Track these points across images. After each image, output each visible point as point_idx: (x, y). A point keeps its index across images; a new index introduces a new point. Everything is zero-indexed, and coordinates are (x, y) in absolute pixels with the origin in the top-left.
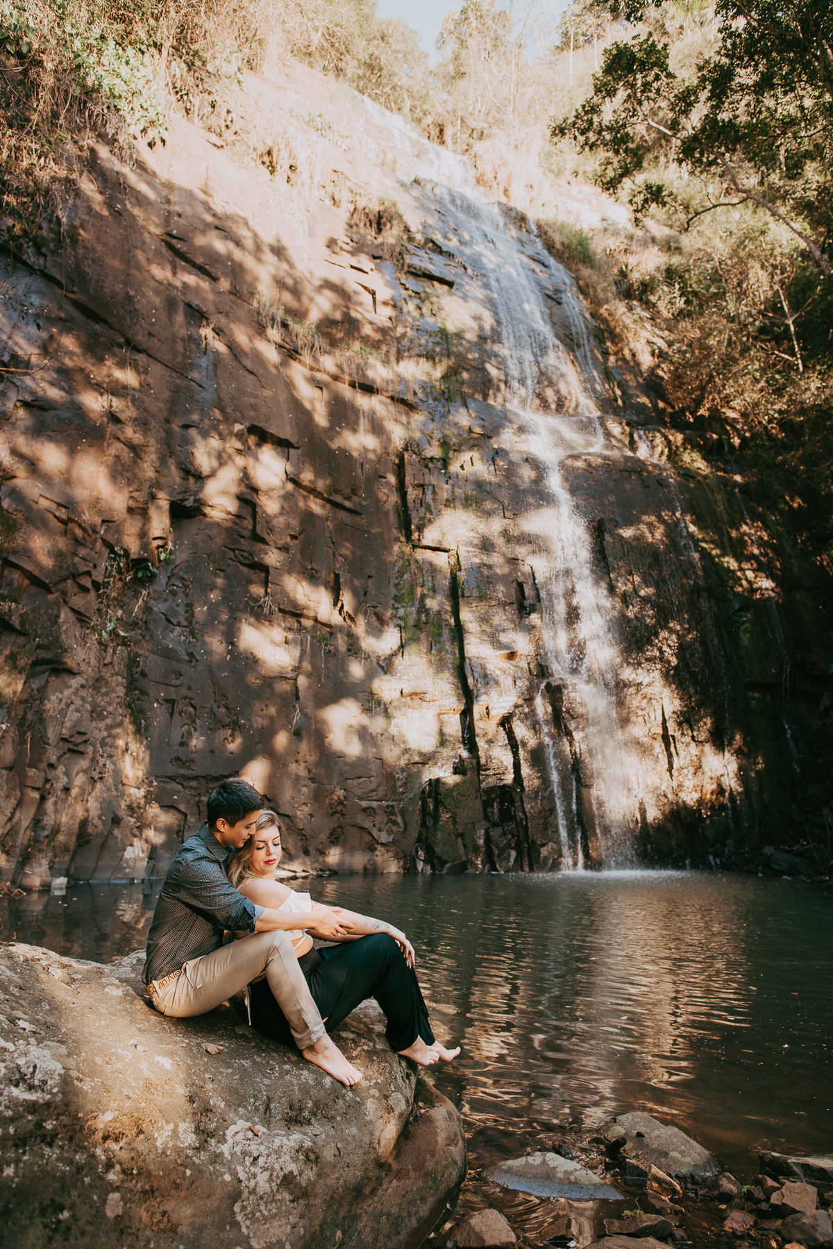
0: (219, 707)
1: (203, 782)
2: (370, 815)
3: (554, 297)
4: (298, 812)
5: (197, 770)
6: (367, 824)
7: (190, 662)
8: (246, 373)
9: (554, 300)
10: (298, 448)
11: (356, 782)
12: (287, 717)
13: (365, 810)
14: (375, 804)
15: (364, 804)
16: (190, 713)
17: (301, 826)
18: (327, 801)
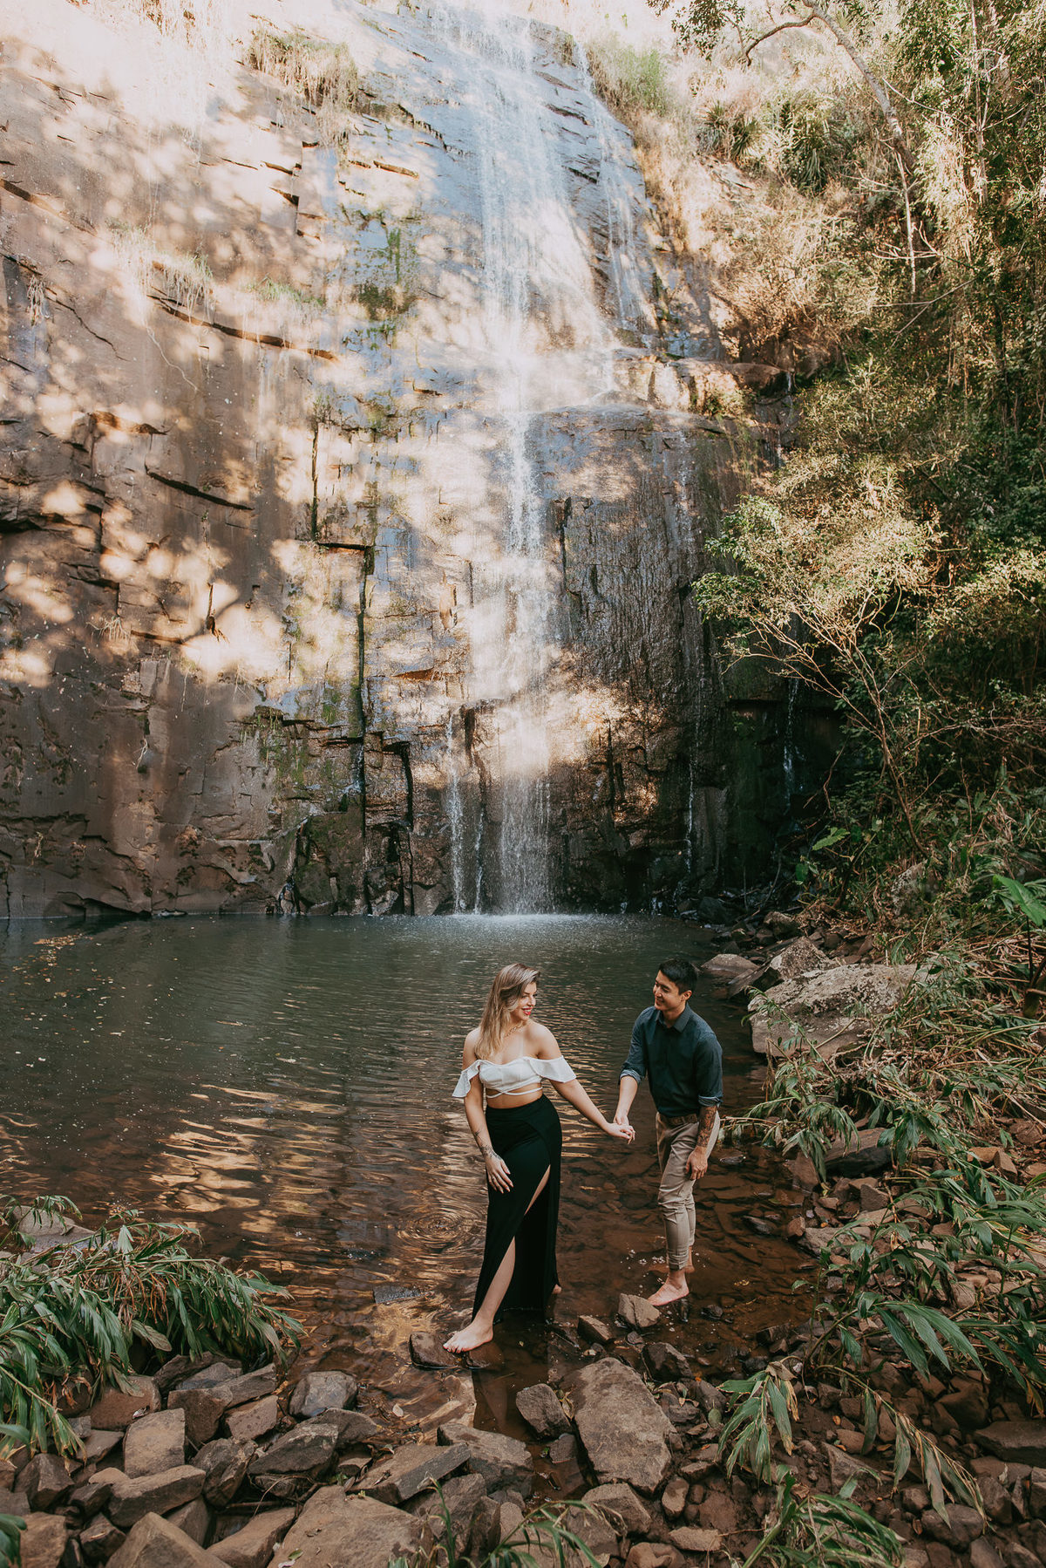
0: (49, 745)
1: (31, 824)
2: (229, 855)
3: (586, 172)
4: (141, 853)
5: (23, 811)
6: (225, 864)
7: (14, 698)
8: (95, 340)
9: (585, 176)
10: (164, 434)
11: (214, 820)
12: (131, 753)
13: (222, 849)
14: (236, 843)
15: (222, 843)
16: (15, 753)
17: (142, 866)
18: (176, 840)
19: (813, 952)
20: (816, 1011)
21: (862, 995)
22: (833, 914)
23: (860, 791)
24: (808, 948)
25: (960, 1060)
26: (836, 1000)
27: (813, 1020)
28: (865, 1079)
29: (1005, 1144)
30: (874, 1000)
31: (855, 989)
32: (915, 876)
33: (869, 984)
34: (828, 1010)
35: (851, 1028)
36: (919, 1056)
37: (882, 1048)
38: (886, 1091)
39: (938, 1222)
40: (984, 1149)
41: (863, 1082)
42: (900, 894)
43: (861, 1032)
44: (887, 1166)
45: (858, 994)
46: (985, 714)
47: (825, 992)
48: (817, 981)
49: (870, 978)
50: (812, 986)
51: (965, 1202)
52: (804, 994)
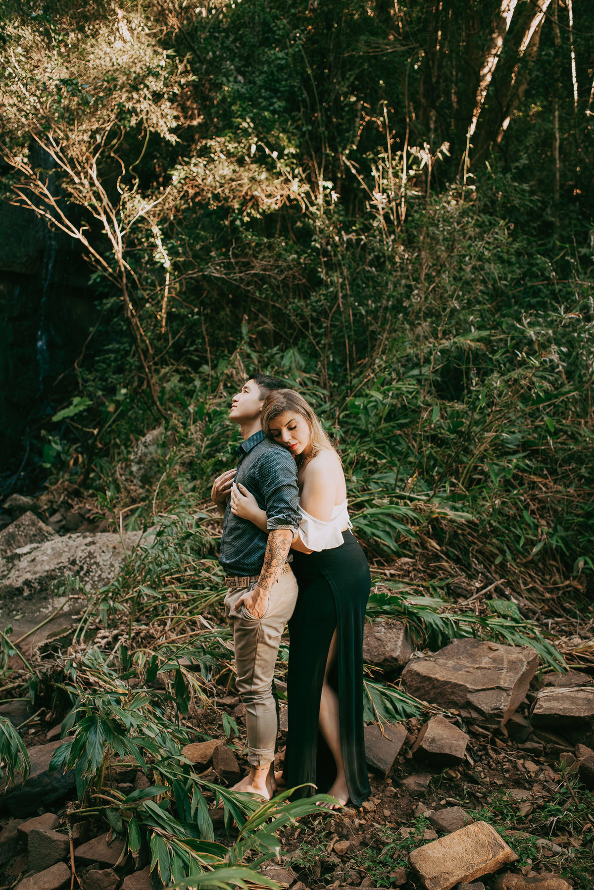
19: (40, 529)
20: (26, 593)
21: (82, 568)
22: (77, 494)
23: (109, 365)
24: (34, 524)
25: (183, 631)
26: (50, 576)
27: (22, 605)
28: (62, 671)
29: (228, 732)
30: (96, 573)
31: (73, 563)
32: (155, 442)
33: (91, 555)
34: (41, 590)
35: (66, 608)
36: (138, 634)
37: (98, 629)
38: (88, 684)
39: (131, 871)
40: (202, 745)
41: (60, 676)
42: (140, 462)
43: (77, 613)
44: (71, 794)
45: (76, 568)
46: (226, 255)
47: (38, 568)
48: (30, 557)
49: (92, 548)
50: (23, 563)
51: (169, 832)
52: (13, 574)
